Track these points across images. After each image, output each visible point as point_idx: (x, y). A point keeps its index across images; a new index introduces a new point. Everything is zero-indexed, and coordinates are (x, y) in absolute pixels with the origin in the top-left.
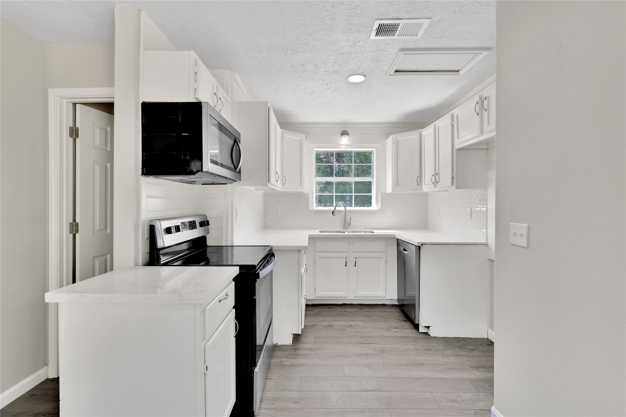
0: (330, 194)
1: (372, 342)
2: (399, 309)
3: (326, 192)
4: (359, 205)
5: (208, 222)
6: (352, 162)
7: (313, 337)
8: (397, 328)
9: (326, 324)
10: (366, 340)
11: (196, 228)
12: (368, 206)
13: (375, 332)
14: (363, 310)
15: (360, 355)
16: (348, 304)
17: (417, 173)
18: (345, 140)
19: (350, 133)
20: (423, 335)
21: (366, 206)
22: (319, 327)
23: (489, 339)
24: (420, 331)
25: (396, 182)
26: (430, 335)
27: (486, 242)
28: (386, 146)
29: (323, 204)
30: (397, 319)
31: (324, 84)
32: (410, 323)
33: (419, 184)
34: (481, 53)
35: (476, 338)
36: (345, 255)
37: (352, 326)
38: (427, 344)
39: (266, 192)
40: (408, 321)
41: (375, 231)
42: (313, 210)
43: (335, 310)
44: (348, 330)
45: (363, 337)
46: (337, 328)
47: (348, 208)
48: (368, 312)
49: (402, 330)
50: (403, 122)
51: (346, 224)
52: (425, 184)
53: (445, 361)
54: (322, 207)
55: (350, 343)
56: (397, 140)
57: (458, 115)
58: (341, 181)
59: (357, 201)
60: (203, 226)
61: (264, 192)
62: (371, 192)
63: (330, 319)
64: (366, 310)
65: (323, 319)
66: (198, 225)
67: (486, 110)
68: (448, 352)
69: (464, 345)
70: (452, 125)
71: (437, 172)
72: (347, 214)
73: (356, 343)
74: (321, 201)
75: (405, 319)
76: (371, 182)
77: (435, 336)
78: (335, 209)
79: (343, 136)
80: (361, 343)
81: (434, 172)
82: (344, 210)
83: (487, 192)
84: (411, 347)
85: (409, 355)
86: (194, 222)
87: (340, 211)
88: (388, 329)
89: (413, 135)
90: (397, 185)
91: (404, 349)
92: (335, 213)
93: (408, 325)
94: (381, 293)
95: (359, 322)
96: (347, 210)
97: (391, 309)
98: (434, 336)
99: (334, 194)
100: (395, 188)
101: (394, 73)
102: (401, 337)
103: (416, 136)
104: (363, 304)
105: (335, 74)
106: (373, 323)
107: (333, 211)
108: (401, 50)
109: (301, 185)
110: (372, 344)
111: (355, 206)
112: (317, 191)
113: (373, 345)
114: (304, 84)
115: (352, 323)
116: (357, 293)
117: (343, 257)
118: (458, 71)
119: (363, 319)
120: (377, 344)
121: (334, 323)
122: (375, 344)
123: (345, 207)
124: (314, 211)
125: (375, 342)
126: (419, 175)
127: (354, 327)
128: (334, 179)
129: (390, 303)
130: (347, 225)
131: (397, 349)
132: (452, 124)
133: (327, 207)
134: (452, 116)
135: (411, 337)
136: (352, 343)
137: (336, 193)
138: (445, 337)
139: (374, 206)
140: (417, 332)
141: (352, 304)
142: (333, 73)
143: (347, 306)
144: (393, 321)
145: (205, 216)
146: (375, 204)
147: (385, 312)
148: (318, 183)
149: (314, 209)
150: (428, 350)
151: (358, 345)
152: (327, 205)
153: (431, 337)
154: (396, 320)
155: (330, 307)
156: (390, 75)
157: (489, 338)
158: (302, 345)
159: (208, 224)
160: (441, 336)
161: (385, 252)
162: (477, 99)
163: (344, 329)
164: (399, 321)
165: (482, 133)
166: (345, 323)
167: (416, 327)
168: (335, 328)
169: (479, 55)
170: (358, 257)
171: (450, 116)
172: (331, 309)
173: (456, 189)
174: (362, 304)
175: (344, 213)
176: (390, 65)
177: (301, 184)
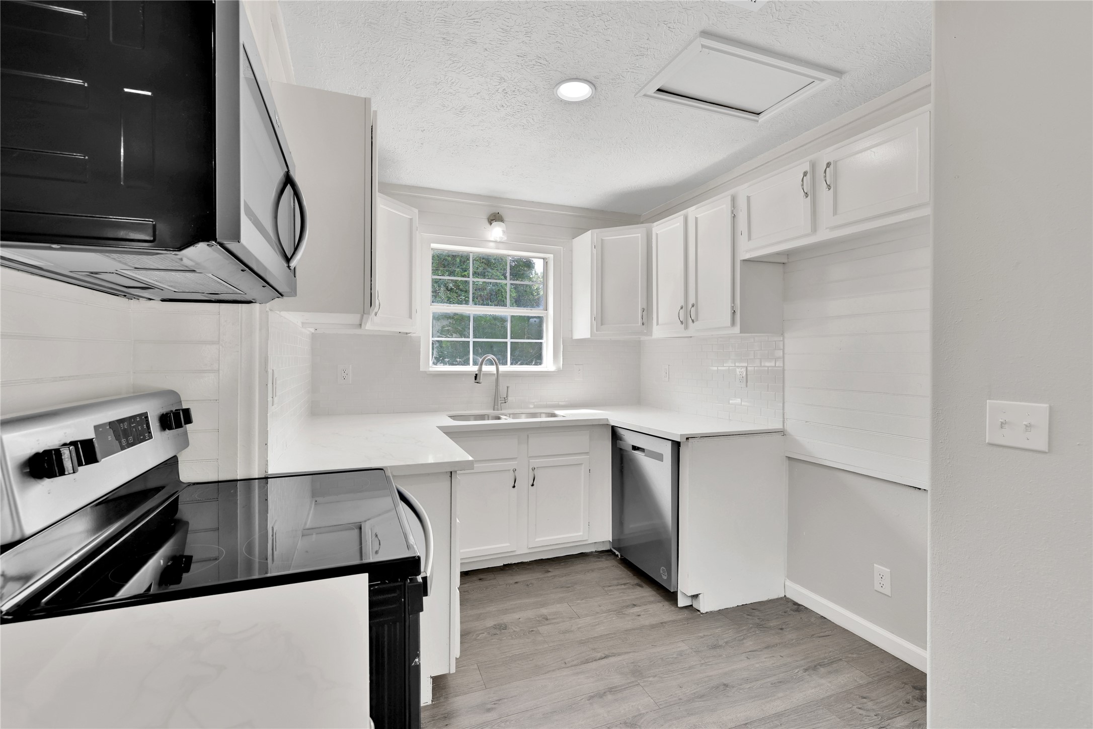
0: (463, 339)
1: (607, 653)
2: (614, 559)
3: (454, 335)
4: (519, 362)
5: (187, 412)
6: (505, 278)
7: (476, 667)
8: (635, 605)
9: (490, 623)
10: (592, 649)
11: (151, 437)
12: (536, 364)
13: (598, 624)
14: (550, 574)
15: (601, 695)
16: (514, 564)
17: (640, 303)
18: (497, 232)
19: (505, 219)
20: (686, 614)
21: (533, 363)
22: (478, 635)
23: (788, 598)
24: (679, 606)
25: (600, 318)
26: (699, 611)
27: (782, 427)
28: (572, 251)
29: (447, 360)
30: (625, 584)
31: (500, 91)
32: (650, 589)
33: (645, 323)
34: (822, 80)
35: (770, 600)
36: (512, 464)
37: (547, 619)
38: (706, 634)
39: (317, 332)
40: (644, 585)
41: (557, 412)
42: (428, 373)
43: (494, 582)
44: (544, 629)
45: (582, 643)
46: (518, 630)
47: (502, 368)
48: (563, 576)
49: (645, 607)
50: (603, 211)
51: (499, 400)
52: (658, 324)
53: (757, 666)
54: (446, 366)
55: (563, 665)
56: (602, 240)
57: (749, 197)
58: (485, 313)
59: (517, 353)
60: (170, 428)
61: (312, 330)
62: (541, 337)
63: (492, 608)
64: (555, 571)
65: (479, 612)
66: (154, 425)
67: (829, 187)
68: (749, 644)
69: (763, 620)
70: (733, 215)
71: (692, 300)
72: (500, 379)
73: (575, 663)
74: (443, 354)
75: (637, 581)
76: (542, 317)
77: (709, 611)
78: (480, 370)
79: (494, 223)
80: (587, 662)
81: (684, 302)
82: (495, 372)
83: (783, 339)
84: (683, 647)
85: (690, 668)
86: (144, 417)
87: (489, 374)
88: (620, 612)
89: (634, 234)
90: (602, 324)
91: (675, 656)
92: (481, 379)
93: (647, 593)
94: (581, 533)
95: (558, 605)
96: (500, 373)
97: (600, 563)
98: (707, 611)
99: (509, 340)
100: (596, 331)
101: (654, 93)
102: (653, 627)
103: (640, 235)
104: (544, 558)
105: (536, 67)
106: (583, 601)
107: (476, 375)
108: (706, 34)
109: (411, 319)
110: (610, 658)
111: (512, 364)
112: (435, 332)
113: (612, 660)
114: (453, 83)
115: (544, 611)
116: (537, 540)
117: (509, 470)
118: (759, 114)
119: (561, 595)
120: (619, 654)
121: (506, 619)
122: (614, 655)
123: (496, 364)
124: (431, 374)
125: (614, 651)
126: (645, 307)
127: (554, 619)
128: (472, 310)
129: (594, 550)
130: (500, 402)
131: (662, 658)
132: (732, 213)
133: (456, 365)
134: (734, 199)
135: (670, 621)
136: (568, 665)
137: (475, 337)
138: (723, 608)
139: (549, 363)
140: (673, 608)
141: (522, 563)
142: (534, 62)
143: (514, 569)
144: (618, 589)
145: (173, 395)
146: (553, 359)
147: (593, 570)
148: (437, 318)
149: (431, 369)
150: (715, 647)
151: (583, 666)
152: (457, 361)
153: (702, 614)
154: (623, 587)
155: (481, 576)
156: (645, 95)
157: (788, 596)
158: (458, 698)
159: (189, 420)
160: (717, 609)
161: (587, 453)
162: (807, 167)
163: (534, 629)
164: (629, 588)
165: (814, 229)
166: (530, 614)
167: (670, 596)
168: (514, 631)
169: (818, 82)
170: (537, 468)
171: (729, 198)
172: (485, 583)
173: (741, 333)
174: (542, 559)
175: (494, 378)
176: (657, 71)
177: (410, 317)
